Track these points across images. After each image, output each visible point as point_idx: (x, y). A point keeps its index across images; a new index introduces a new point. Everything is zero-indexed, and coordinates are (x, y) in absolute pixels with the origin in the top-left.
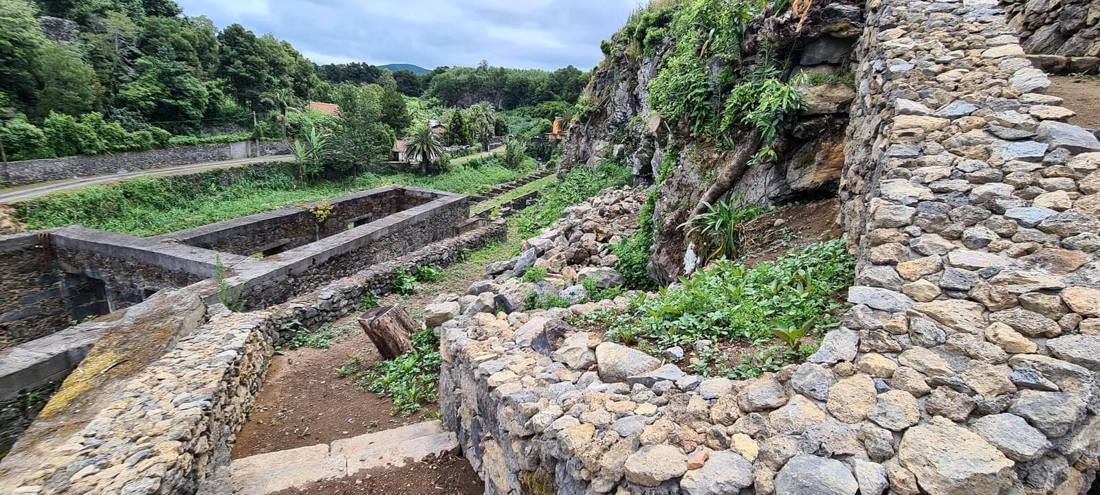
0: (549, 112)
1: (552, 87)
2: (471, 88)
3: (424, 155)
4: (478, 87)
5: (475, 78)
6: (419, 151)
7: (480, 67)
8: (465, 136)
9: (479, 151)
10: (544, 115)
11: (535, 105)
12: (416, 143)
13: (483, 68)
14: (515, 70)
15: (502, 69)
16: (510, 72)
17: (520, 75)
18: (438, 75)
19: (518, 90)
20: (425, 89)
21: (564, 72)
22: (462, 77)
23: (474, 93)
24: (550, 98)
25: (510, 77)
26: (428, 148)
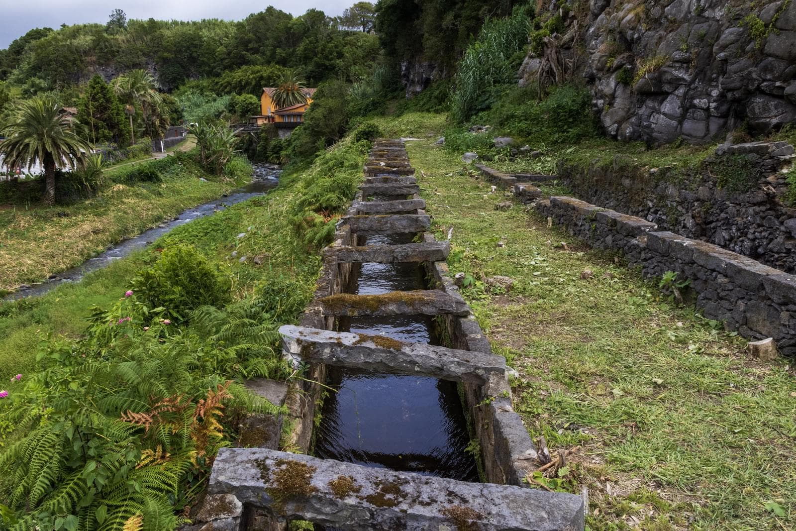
0: (247, 84)
1: (244, 43)
2: (99, 58)
3: (48, 161)
4: (113, 54)
5: (107, 40)
6: (36, 152)
7: (112, 22)
8: (118, 124)
9: (146, 151)
10: (241, 88)
11: (218, 75)
12: (29, 135)
13: (118, 22)
14: (175, 23)
15: (152, 21)
16: (165, 25)
17: (185, 29)
18: (33, 42)
19: (186, 54)
20: (13, 67)
21: (261, 17)
22: (84, 41)
23: (107, 65)
24: (242, 61)
25: (167, 33)
26: (56, 145)
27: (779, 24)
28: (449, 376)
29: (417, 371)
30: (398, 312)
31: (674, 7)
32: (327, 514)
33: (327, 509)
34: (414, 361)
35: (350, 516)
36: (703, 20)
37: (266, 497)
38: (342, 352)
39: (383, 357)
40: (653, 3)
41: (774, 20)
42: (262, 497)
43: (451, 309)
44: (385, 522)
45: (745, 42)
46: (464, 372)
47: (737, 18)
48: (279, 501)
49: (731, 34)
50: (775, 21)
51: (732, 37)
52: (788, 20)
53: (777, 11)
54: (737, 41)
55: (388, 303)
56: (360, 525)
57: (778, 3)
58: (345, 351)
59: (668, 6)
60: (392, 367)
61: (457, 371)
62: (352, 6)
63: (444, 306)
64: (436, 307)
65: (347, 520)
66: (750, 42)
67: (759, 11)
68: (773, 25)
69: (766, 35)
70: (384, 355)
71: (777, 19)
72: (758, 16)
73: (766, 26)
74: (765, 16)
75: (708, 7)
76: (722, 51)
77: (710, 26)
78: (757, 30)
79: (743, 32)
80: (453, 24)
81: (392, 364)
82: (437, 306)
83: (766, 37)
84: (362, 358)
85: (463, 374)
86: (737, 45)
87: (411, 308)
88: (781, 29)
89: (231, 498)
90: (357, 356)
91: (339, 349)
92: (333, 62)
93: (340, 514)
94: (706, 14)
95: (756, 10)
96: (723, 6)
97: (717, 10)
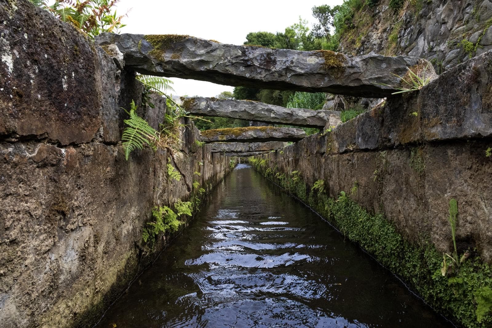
27: (482, 43)
28: (297, 119)
29: (273, 117)
30: (255, 136)
31: (414, 51)
32: (201, 55)
33: (202, 51)
34: (270, 109)
35: (223, 55)
36: (433, 53)
37: (145, 44)
38: (214, 104)
39: (246, 107)
40: (401, 52)
41: (478, 41)
42: (142, 45)
43: (293, 133)
44: (255, 58)
45: (462, 56)
46: (309, 116)
47: (455, 44)
48: (156, 47)
49: (453, 53)
50: (480, 41)
51: (454, 55)
52: (487, 39)
53: (480, 36)
54: (457, 56)
55: (248, 131)
56: (233, 64)
57: (480, 31)
58: (217, 103)
59: (410, 52)
60: (253, 115)
61: (303, 115)
62: (220, 94)
63: (288, 131)
64: (282, 133)
65: (220, 59)
66: (465, 56)
67: (469, 38)
68: (478, 44)
69: (475, 50)
70: (247, 106)
71: (480, 40)
72: (468, 41)
73: (474, 45)
74: (473, 40)
75: (436, 46)
76: (448, 64)
77: (438, 55)
78: (469, 47)
79: (460, 51)
80: (280, 95)
81: (253, 113)
82: (283, 131)
83: (475, 51)
84: (230, 109)
85: (308, 117)
86: (457, 59)
87: (264, 133)
88: (484, 45)
89: (113, 47)
90: (226, 107)
91: (212, 102)
92: (208, 124)
93: (213, 54)
94: (435, 50)
95: (467, 37)
96: (445, 43)
97: (441, 45)
